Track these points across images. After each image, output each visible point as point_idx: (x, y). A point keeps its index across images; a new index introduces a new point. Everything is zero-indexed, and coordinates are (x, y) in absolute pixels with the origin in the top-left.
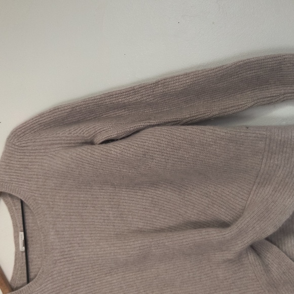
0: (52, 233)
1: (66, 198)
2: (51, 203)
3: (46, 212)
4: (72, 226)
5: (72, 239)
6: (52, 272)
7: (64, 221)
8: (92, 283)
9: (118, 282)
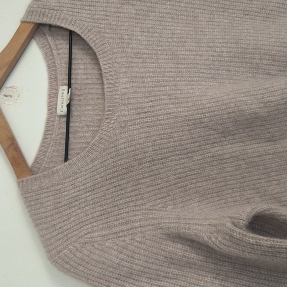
0: (125, 80)
1: (151, 30)
2: (126, 37)
3: (115, 50)
4: (158, 70)
5: (156, 89)
6: (117, 140)
7: (146, 62)
8: (188, 158)
9: (234, 157)
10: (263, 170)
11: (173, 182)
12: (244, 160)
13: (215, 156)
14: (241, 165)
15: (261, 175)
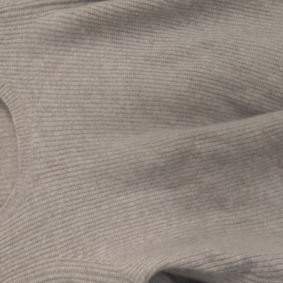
0: (36, 135)
1: (59, 83)
2: (36, 91)
3: (27, 105)
4: (67, 123)
5: (65, 142)
6: (31, 194)
7: (55, 116)
8: (96, 207)
9: (138, 204)
10: (164, 215)
11: (83, 232)
12: (147, 207)
13: (121, 205)
14: (144, 212)
15: (163, 220)
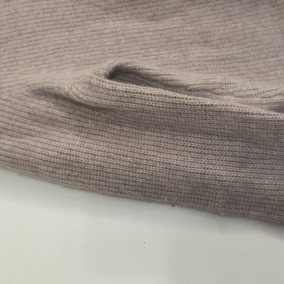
10: (141, 45)
11: (51, 52)
12: (124, 35)
13: (96, 31)
14: (120, 40)
